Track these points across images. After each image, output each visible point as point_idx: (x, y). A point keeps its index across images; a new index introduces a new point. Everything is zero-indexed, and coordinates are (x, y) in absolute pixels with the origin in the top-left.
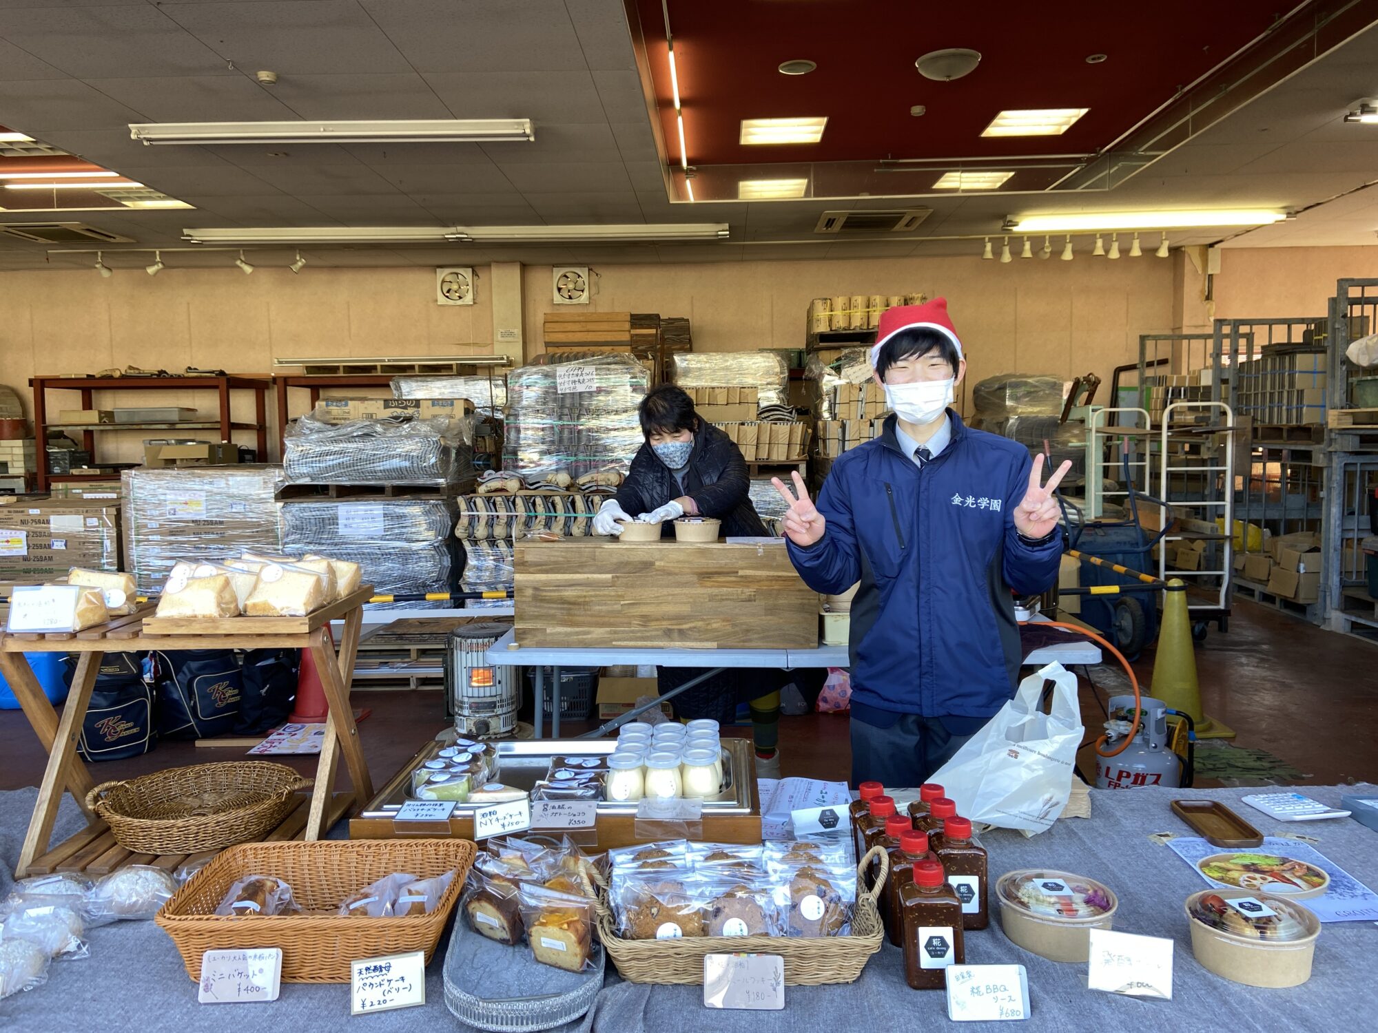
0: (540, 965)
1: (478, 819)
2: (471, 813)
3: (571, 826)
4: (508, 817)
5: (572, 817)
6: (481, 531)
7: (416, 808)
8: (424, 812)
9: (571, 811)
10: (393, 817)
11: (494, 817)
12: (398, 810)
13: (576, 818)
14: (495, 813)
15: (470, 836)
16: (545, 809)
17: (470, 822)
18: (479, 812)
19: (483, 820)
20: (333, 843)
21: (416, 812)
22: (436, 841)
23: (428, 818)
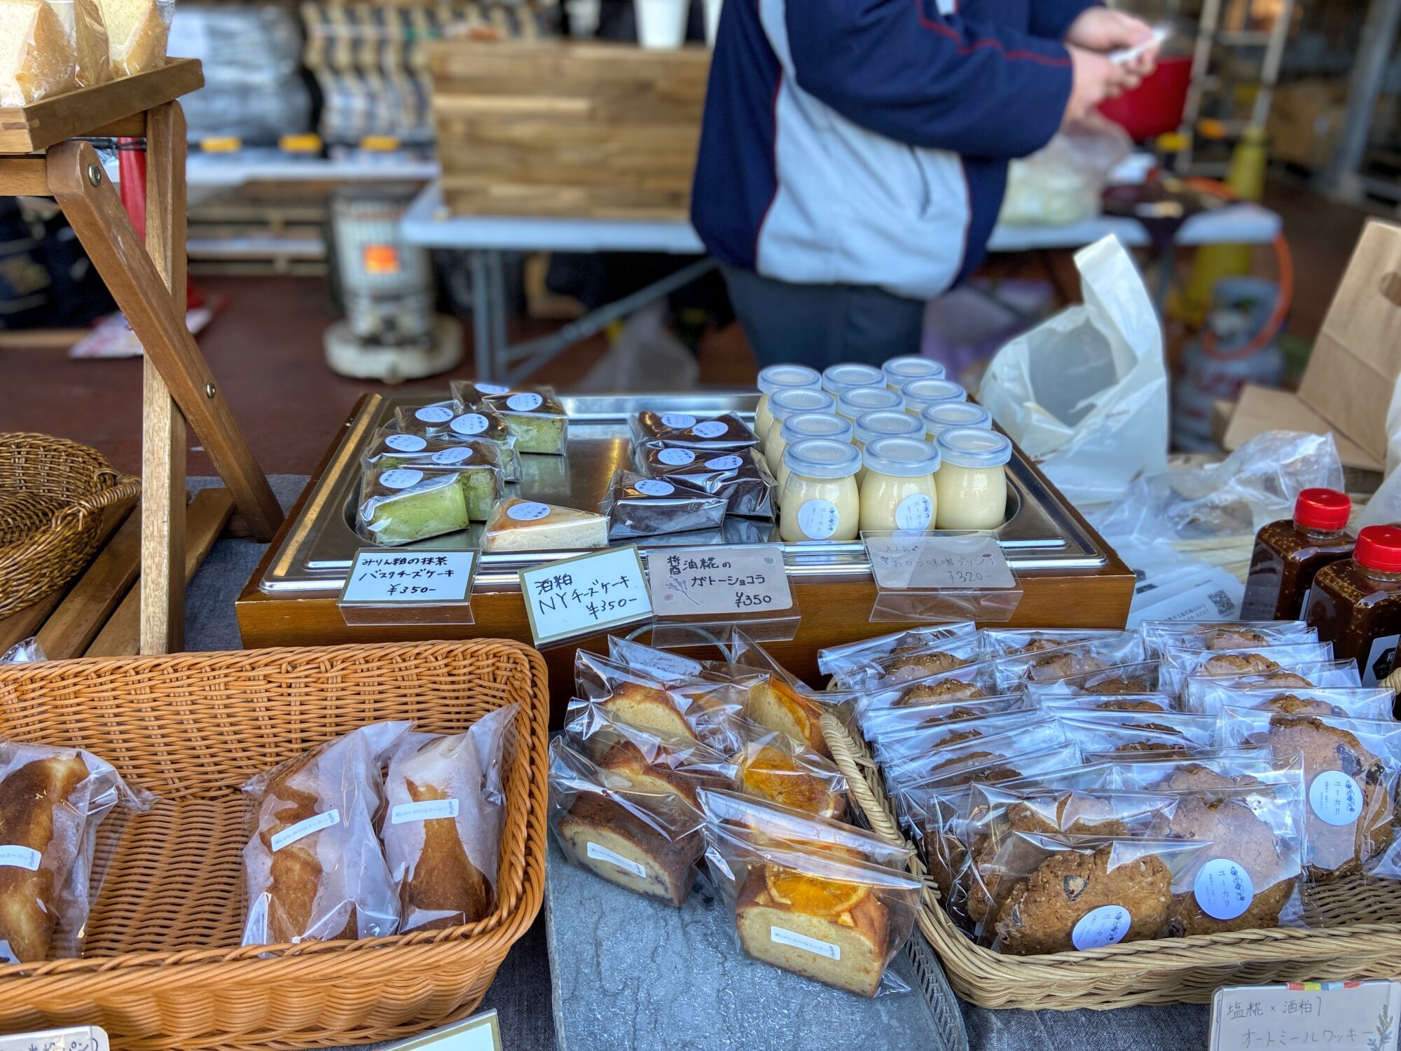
0: (760, 971)
1: (533, 596)
2: (513, 579)
3: (743, 609)
4: (598, 588)
5: (740, 589)
6: (342, 56)
7: (387, 569)
8: (408, 581)
9: (734, 573)
10: (337, 594)
11: (568, 589)
12: (346, 574)
13: (749, 590)
14: (567, 580)
15: (523, 633)
16: (675, 570)
17: (515, 600)
18: (532, 579)
19: (546, 597)
20: (203, 659)
21: (387, 584)
22: (444, 646)
23: (419, 596)
